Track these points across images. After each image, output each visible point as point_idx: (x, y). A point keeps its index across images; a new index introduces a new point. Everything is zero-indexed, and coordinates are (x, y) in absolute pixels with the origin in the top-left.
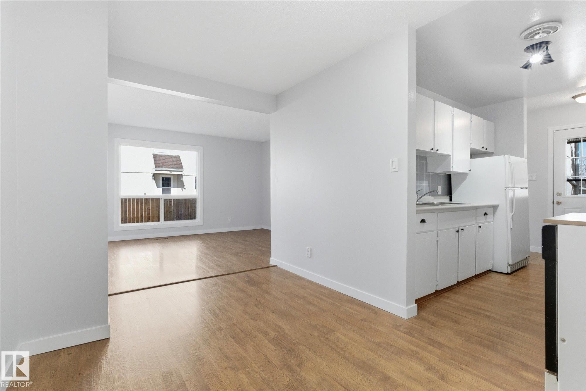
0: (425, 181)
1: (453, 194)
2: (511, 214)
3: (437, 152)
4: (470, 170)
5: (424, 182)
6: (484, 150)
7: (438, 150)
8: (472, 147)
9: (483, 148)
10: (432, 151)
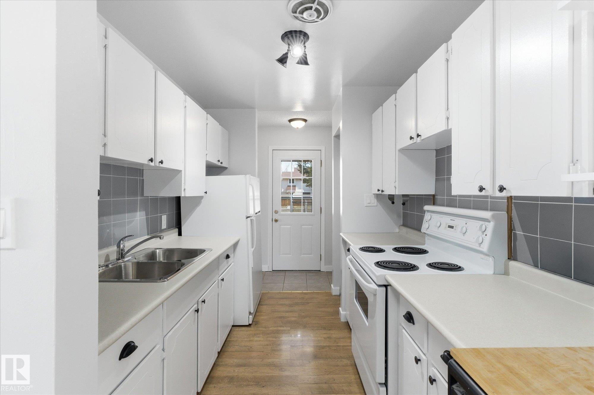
0: (140, 211)
1: (183, 225)
2: (252, 249)
3: (161, 165)
4: (206, 193)
5: (138, 213)
6: (219, 164)
7: (161, 162)
8: (207, 160)
9: (219, 161)
10: (152, 164)
